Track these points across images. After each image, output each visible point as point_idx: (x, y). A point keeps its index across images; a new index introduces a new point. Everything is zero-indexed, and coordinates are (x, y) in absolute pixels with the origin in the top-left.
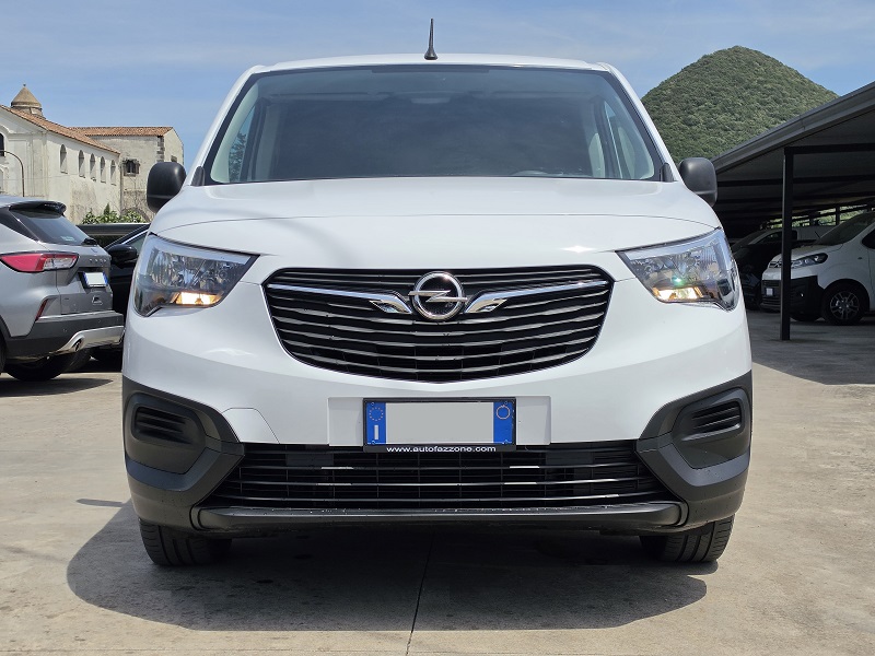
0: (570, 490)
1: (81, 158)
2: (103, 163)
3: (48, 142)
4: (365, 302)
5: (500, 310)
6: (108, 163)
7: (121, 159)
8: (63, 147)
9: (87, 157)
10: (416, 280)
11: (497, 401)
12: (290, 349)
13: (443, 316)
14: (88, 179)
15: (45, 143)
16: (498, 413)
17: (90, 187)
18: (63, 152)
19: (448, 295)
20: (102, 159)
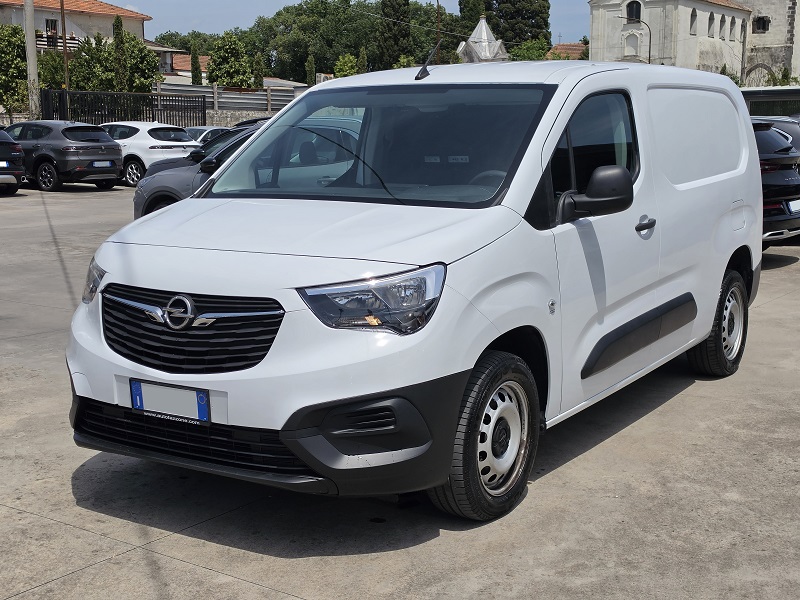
0: (250, 459)
1: (711, 19)
2: (733, 23)
3: (680, 7)
4: (142, 312)
5: (211, 326)
6: (739, 22)
7: (752, 17)
8: (694, 11)
9: (718, 17)
10: (170, 299)
11: (199, 391)
12: (107, 338)
13: (177, 327)
14: (717, 38)
15: (676, 8)
16: (200, 400)
17: (718, 47)
18: (694, 15)
19: (183, 312)
20: (733, 19)
